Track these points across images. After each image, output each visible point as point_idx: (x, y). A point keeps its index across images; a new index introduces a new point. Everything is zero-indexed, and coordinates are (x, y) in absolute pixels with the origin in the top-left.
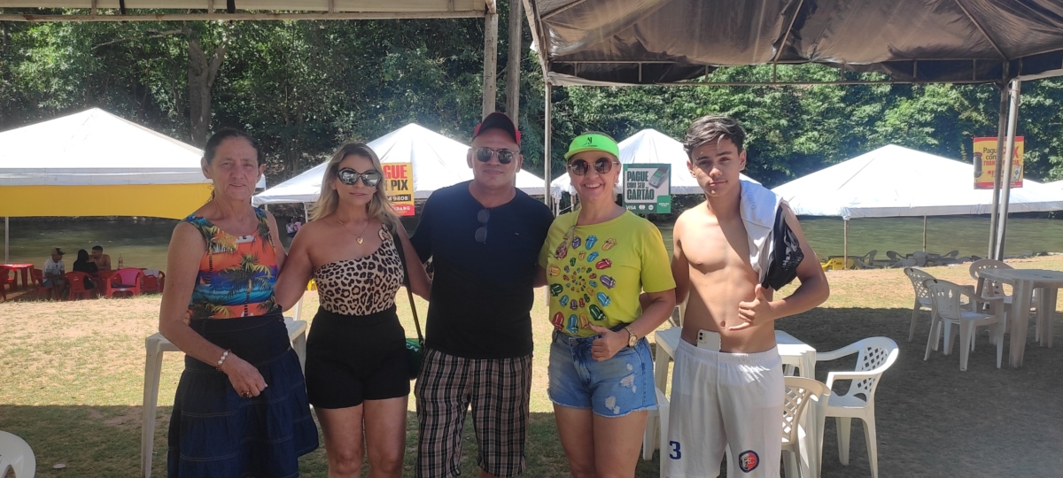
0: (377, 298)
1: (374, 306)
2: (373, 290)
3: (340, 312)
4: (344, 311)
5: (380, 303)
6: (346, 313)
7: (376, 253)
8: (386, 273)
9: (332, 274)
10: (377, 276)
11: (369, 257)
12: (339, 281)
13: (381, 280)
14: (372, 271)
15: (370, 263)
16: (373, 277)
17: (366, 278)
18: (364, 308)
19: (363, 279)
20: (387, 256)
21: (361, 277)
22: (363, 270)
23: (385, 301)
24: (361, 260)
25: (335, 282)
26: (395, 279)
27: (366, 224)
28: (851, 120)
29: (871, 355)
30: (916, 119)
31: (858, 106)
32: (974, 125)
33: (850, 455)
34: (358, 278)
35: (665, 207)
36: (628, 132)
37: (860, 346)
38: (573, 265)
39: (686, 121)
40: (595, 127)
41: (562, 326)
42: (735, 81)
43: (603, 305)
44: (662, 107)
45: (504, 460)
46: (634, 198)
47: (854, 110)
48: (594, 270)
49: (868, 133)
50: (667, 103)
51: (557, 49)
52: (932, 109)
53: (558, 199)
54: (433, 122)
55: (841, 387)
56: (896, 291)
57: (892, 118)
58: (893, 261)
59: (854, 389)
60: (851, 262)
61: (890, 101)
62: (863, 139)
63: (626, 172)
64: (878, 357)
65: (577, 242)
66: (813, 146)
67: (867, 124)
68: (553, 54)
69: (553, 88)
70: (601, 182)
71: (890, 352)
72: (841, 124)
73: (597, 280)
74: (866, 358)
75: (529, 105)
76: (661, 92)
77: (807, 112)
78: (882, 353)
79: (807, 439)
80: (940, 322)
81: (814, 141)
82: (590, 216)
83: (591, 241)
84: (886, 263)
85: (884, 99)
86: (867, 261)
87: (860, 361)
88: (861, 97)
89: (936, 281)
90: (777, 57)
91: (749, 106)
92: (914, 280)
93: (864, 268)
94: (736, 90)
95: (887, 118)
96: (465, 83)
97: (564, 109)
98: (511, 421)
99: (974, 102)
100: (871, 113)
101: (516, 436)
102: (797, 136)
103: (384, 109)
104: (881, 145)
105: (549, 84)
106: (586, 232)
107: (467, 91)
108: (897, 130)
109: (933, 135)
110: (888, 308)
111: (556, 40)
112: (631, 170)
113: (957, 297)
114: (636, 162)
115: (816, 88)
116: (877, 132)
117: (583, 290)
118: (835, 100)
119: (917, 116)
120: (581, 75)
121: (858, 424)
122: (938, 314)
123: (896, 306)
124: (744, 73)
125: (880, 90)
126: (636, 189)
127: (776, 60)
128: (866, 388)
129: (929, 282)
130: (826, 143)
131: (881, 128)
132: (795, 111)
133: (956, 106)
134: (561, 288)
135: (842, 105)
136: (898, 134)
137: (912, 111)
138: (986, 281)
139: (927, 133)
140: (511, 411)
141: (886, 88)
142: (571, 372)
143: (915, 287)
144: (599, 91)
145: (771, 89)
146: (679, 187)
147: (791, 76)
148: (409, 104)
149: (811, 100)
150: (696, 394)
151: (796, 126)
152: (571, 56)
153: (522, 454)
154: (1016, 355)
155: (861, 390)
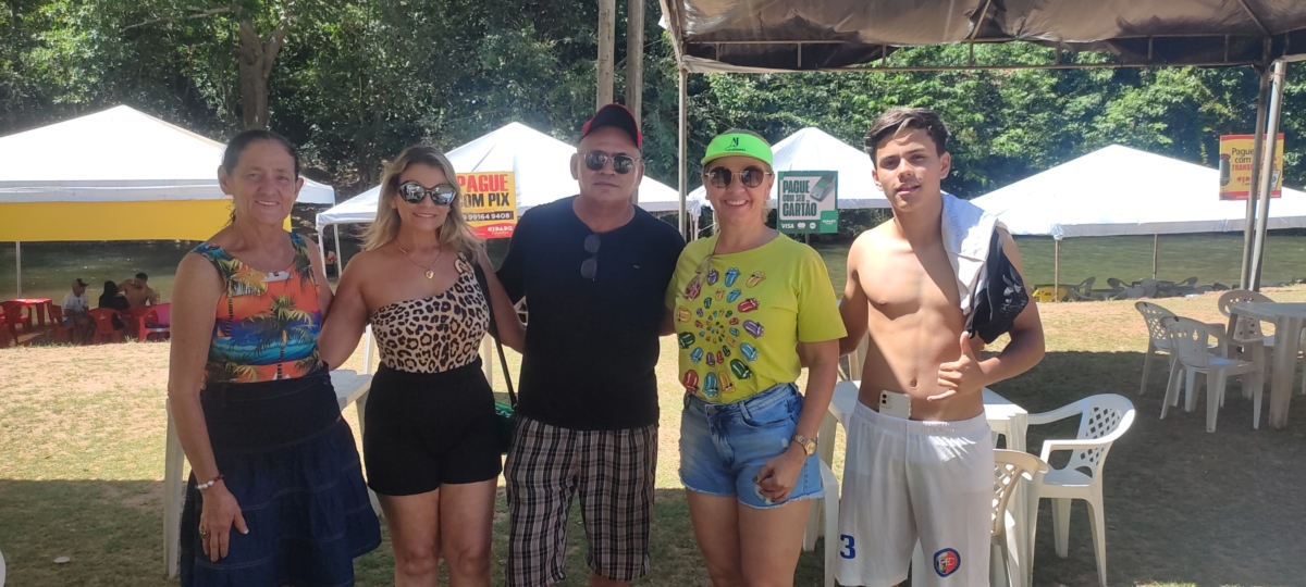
0: (454, 349)
1: (451, 359)
2: (449, 337)
3: (407, 369)
4: (411, 368)
5: (460, 356)
6: (414, 370)
7: (452, 289)
8: (465, 316)
9: (393, 318)
10: (453, 320)
11: (442, 296)
12: (403, 328)
13: (459, 326)
14: (447, 314)
15: (444, 303)
16: (448, 321)
17: (439, 323)
18: (438, 363)
19: (434, 325)
20: (466, 293)
21: (432, 322)
22: (435, 313)
23: (465, 353)
24: (431, 299)
25: (397, 329)
26: (478, 324)
27: (436, 253)
28: (1064, 115)
29: (1099, 417)
30: (1144, 113)
31: (1072, 97)
32: (1217, 120)
33: (1069, 545)
34: (428, 323)
35: (831, 225)
36: (784, 131)
37: (1084, 406)
38: (708, 307)
39: (857, 117)
40: (741, 125)
41: (697, 388)
42: (918, 65)
43: (749, 359)
44: (826, 100)
45: (622, 559)
46: (791, 214)
47: (1067, 102)
48: (736, 314)
49: (1084, 131)
50: (833, 95)
51: (694, 26)
52: (1165, 100)
53: (696, 215)
54: (541, 120)
55: (1060, 459)
56: (1122, 330)
57: (1115, 111)
58: (1116, 291)
59: (1075, 461)
60: (1064, 292)
61: (1112, 91)
62: (1079, 138)
63: (781, 182)
64: (1107, 420)
65: (713, 277)
66: (1017, 147)
67: (1083, 118)
68: (689, 33)
69: (691, 77)
70: (748, 199)
71: (1123, 414)
72: (1051, 120)
73: (739, 327)
74: (1091, 421)
75: (660, 98)
76: (827, 82)
77: (1009, 105)
78: (1113, 415)
79: (1016, 528)
80: (1181, 371)
81: (1016, 141)
82: (731, 242)
83: (732, 275)
84: (1106, 294)
85: (1105, 87)
86: (1083, 290)
87: (1084, 426)
88: (1076, 86)
89: (1177, 319)
90: (975, 34)
91: (935, 97)
92: (1147, 317)
93: (1079, 299)
94: (917, 78)
95: (1108, 111)
96: (580, 71)
97: (705, 104)
98: (630, 510)
99: (1219, 91)
100: (1088, 105)
101: (638, 529)
102: (996, 134)
103: (481, 104)
104: (1102, 146)
105: (684, 70)
106: (725, 263)
107: (584, 81)
108: (1121, 127)
109: (1166, 132)
110: (1113, 351)
111: (692, 14)
112: (787, 179)
113: (1204, 339)
114: (794, 169)
115: (1020, 73)
116: (1096, 129)
117: (721, 340)
118: (1044, 89)
119: (1146, 109)
120: (724, 60)
121: (1080, 508)
122: (1178, 361)
123: (1122, 349)
124: (930, 55)
125: (1099, 76)
126: (794, 203)
127: (972, 37)
128: (1092, 460)
129: (1167, 319)
130: (1031, 144)
131: (1103, 124)
132: (992, 104)
133: (1196, 95)
134: (692, 337)
135: (1053, 95)
136: (1122, 132)
137: (1140, 102)
138: (1239, 319)
139: (1158, 130)
140: (631, 497)
141: (1108, 74)
142: (707, 447)
143: (1149, 325)
144: (748, 80)
145: (964, 76)
146: (847, 200)
147: (989, 59)
148: (512, 99)
149: (1013, 90)
150: (877, 474)
151: (995, 123)
152: (712, 35)
153: (645, 552)
154: (1279, 411)
155: (1086, 463)
